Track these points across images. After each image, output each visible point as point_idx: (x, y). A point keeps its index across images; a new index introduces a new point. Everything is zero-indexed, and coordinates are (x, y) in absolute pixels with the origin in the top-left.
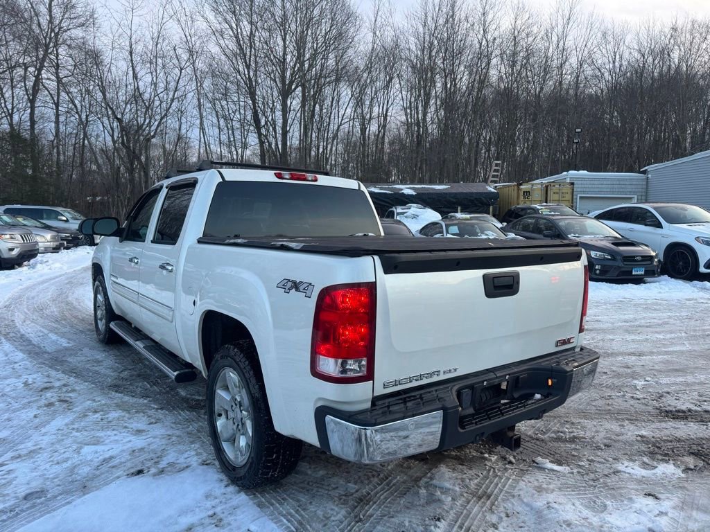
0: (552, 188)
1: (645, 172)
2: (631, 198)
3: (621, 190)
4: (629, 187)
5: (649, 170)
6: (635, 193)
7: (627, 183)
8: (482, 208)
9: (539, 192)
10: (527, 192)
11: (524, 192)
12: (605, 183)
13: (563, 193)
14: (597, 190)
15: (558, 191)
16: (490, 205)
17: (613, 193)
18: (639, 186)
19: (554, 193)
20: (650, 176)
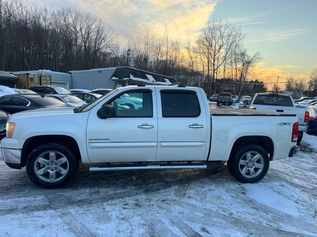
0: (43, 77)
1: (70, 73)
2: (66, 83)
3: (63, 80)
4: (66, 79)
5: (72, 73)
6: (68, 81)
7: (65, 77)
8: (11, 85)
9: (37, 79)
10: (32, 78)
11: (30, 78)
12: (58, 76)
13: (47, 80)
14: (55, 79)
15: (45, 79)
16: (15, 84)
17: (61, 81)
18: (69, 79)
19: (44, 80)
20: (73, 75)
